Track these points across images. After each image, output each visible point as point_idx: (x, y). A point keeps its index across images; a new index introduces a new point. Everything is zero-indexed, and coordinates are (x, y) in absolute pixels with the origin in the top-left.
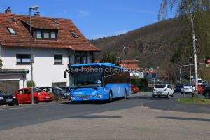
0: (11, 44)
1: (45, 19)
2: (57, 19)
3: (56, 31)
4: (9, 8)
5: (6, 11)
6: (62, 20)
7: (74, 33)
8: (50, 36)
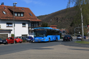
0: (4, 18)
1: (18, 8)
2: (23, 8)
3: (23, 13)
4: (3, 3)
5: (2, 4)
6: (25, 8)
7: (31, 14)
8: (21, 15)
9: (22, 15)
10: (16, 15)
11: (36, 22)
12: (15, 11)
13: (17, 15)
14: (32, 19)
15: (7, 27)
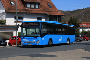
7: (50, 5)
8: (35, 7)
9: (37, 7)
10: (28, 6)
11: (56, 16)
12: (27, 1)
13: (31, 6)
14: (51, 12)
15: (15, 22)
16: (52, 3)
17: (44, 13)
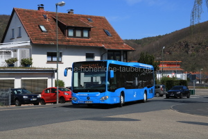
0: (42, 42)
1: (78, 17)
2: (90, 17)
3: (89, 29)
4: (42, 5)
5: (39, 8)
6: (96, 18)
7: (108, 31)
8: (82, 34)
10: (71, 33)
11: (120, 51)
12: (69, 25)
13: (75, 34)
14: (110, 43)
15: (48, 62)
16: (112, 28)
17: (99, 45)
